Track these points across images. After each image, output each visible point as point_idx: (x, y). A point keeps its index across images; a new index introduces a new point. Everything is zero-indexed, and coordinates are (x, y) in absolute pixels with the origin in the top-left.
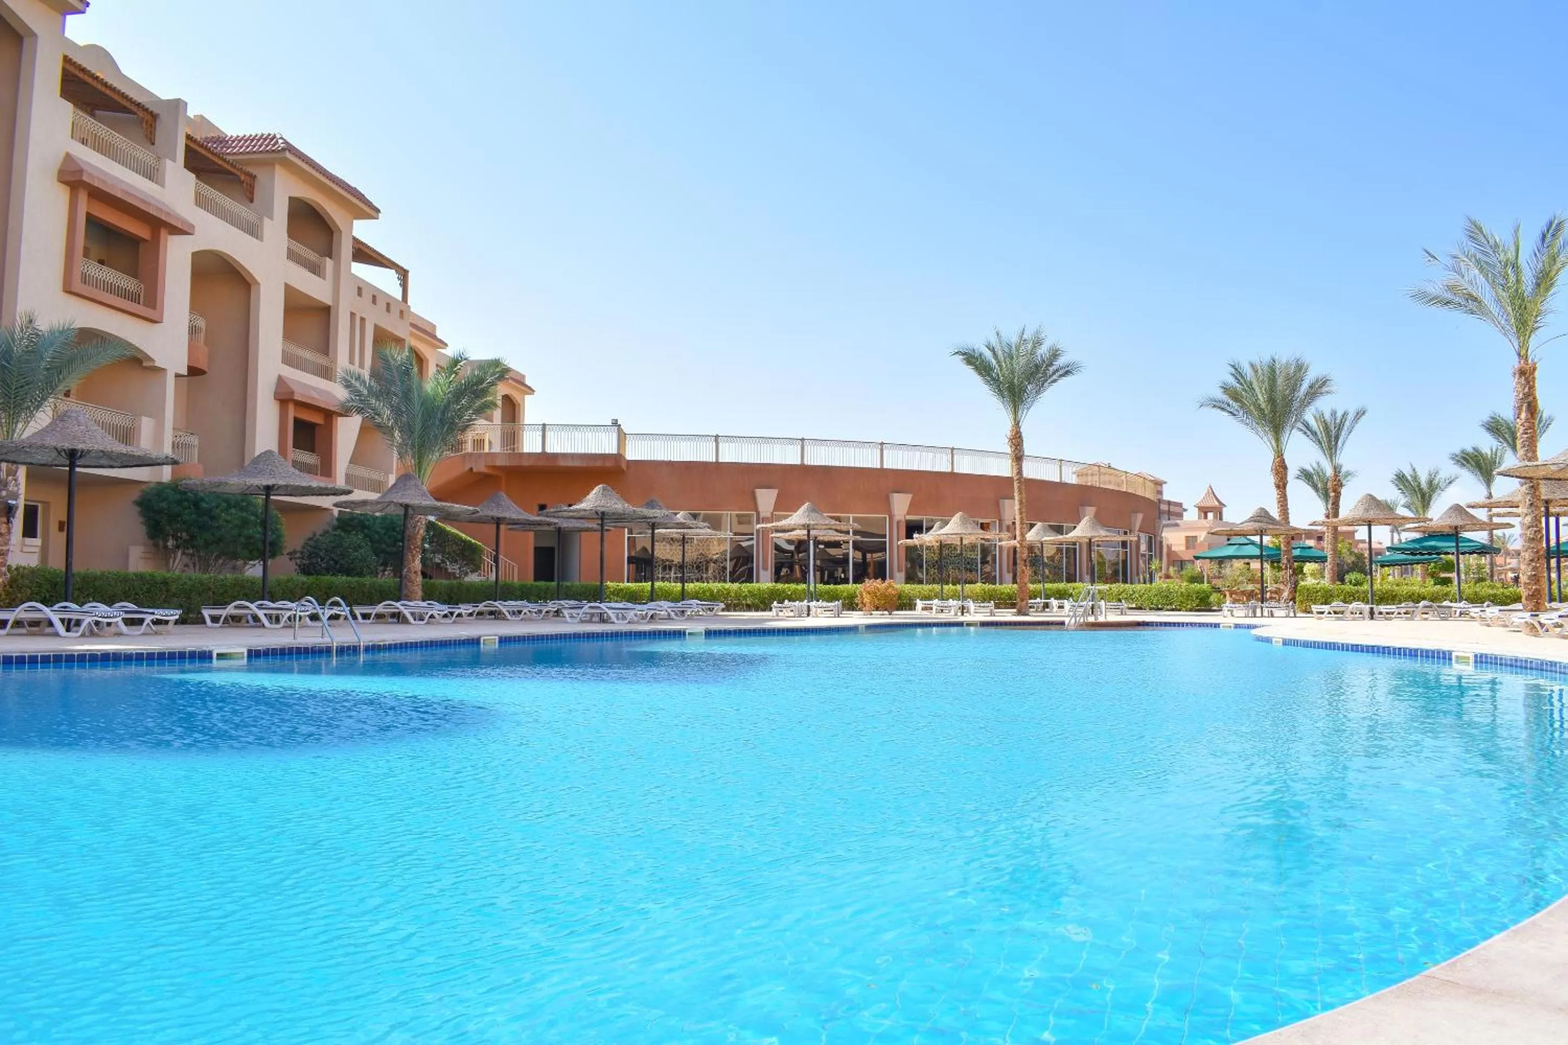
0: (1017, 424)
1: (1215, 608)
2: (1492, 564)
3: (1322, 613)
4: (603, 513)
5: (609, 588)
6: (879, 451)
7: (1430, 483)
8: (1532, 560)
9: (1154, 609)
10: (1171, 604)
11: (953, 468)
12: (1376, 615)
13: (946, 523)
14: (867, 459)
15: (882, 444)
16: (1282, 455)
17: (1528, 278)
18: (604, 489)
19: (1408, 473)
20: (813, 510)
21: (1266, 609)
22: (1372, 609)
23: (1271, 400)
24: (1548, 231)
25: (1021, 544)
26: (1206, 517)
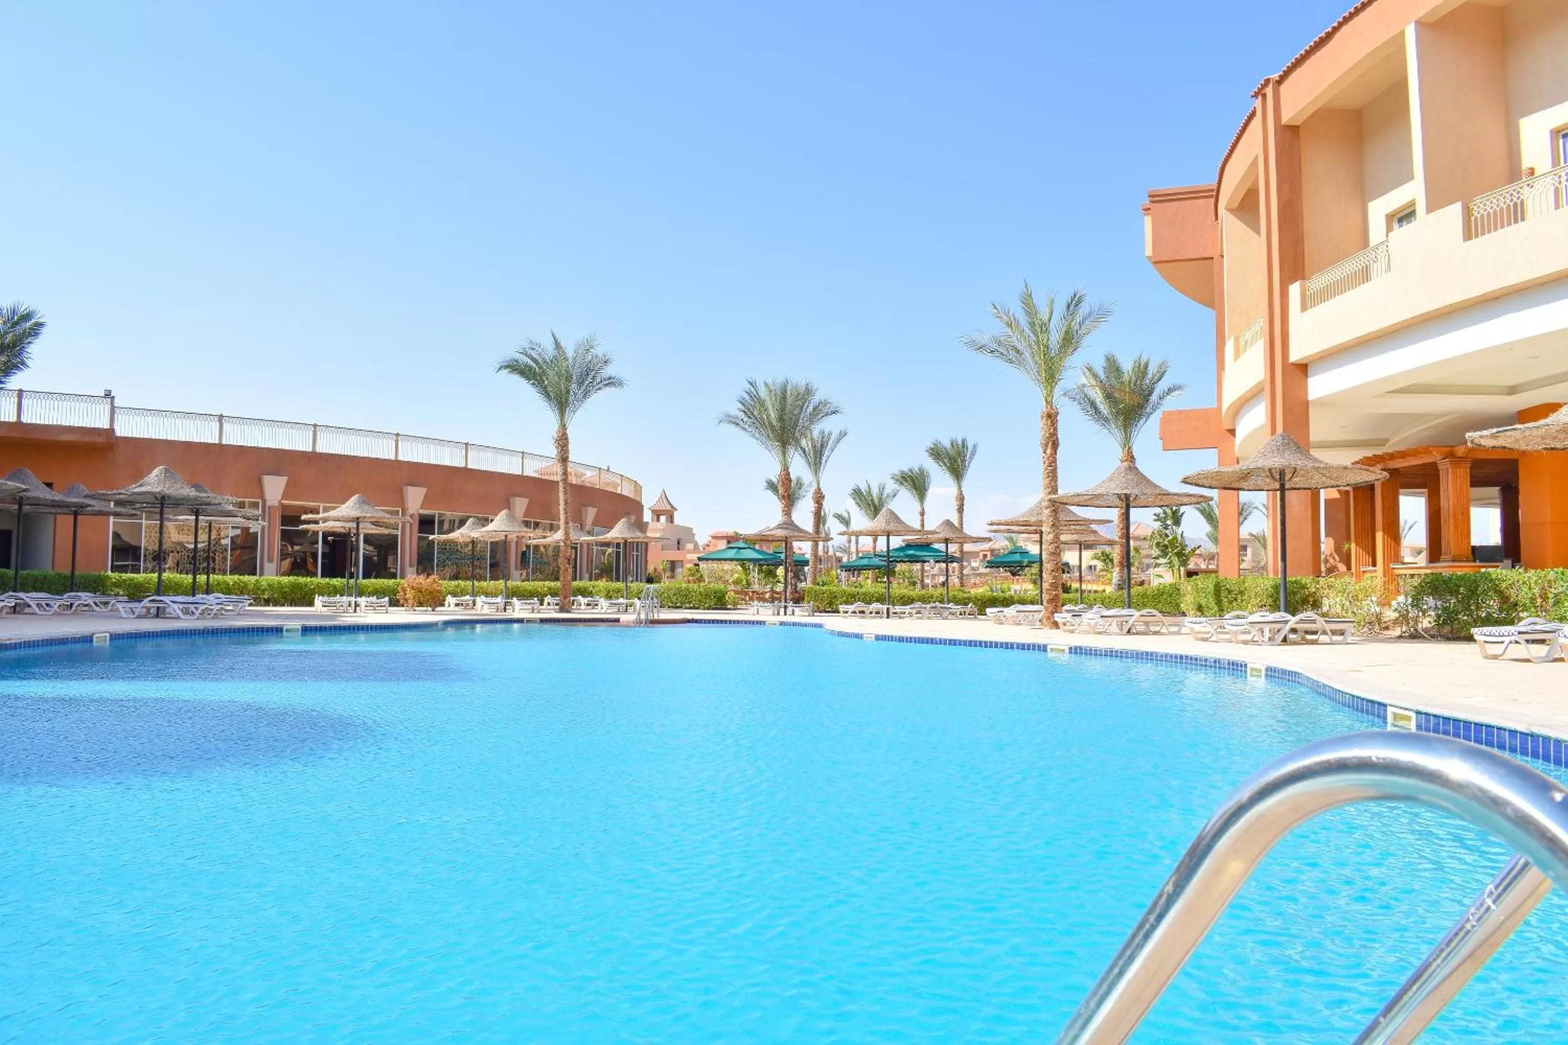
0: (563, 427)
1: (729, 606)
2: (923, 570)
3: (847, 612)
4: (163, 498)
5: (111, 579)
6: (394, 442)
7: (880, 499)
8: (1053, 571)
9: (672, 607)
10: (690, 603)
11: (466, 464)
12: (891, 614)
13: (486, 521)
14: (382, 450)
15: (398, 435)
16: (788, 468)
17: (1055, 338)
18: (166, 471)
19: (863, 488)
20: (364, 502)
21: (791, 608)
22: (888, 609)
23: (781, 419)
24: (1072, 302)
25: (565, 543)
26: (658, 520)
